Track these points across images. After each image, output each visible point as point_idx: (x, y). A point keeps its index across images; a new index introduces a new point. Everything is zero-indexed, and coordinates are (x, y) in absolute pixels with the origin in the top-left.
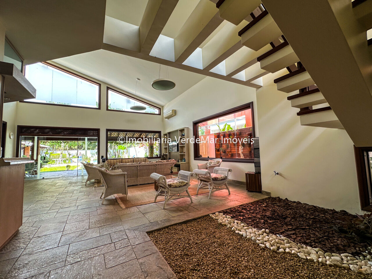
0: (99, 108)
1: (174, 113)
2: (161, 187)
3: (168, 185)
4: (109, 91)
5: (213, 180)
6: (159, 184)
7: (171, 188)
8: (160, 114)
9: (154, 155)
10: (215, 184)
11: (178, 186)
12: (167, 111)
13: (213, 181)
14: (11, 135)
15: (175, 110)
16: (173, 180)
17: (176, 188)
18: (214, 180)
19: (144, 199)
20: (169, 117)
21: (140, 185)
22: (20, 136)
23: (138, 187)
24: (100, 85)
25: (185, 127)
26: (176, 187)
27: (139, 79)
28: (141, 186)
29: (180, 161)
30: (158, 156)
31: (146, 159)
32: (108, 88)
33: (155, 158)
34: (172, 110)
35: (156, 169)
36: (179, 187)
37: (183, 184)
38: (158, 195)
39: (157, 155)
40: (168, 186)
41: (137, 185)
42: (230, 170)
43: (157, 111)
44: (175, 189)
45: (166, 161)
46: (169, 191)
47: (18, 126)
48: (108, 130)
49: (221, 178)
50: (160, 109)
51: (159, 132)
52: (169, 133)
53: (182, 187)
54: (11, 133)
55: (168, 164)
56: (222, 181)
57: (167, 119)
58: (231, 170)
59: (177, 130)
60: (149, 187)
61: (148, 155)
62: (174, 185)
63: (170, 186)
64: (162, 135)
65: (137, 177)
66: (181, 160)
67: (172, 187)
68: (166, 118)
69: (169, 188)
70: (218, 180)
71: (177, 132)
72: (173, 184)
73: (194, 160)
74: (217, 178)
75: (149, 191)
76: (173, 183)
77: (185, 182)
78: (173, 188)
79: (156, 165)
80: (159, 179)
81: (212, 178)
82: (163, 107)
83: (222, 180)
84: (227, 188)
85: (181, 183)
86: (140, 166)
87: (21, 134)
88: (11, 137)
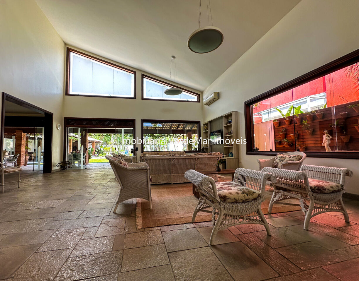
0: (135, 98)
1: (217, 96)
2: (203, 195)
3: (220, 197)
4: (144, 78)
5: (312, 191)
6: (200, 191)
7: (226, 204)
8: (199, 101)
9: (192, 150)
10: (317, 200)
11: (241, 201)
12: (207, 97)
13: (314, 194)
14: (58, 126)
15: (218, 92)
16: (226, 186)
17: (236, 205)
18: (317, 193)
19: (175, 212)
20: (210, 103)
21: (174, 184)
22: (67, 128)
23: (171, 188)
24: (135, 73)
25: (233, 111)
26: (236, 202)
27: (174, 57)
28: (176, 186)
29: (225, 155)
30: (198, 150)
31: (183, 153)
32: (143, 76)
33: (193, 152)
34: (214, 93)
35: (195, 164)
36: (244, 202)
37: (250, 197)
38: (200, 210)
39: (196, 149)
40: (218, 199)
41: (170, 184)
42: (350, 172)
43: (195, 98)
44: (234, 206)
45: (209, 154)
46: (222, 209)
47: (65, 118)
48: (143, 121)
49: (332, 189)
50: (199, 95)
51: (198, 123)
52: (210, 122)
53: (249, 202)
54: (58, 124)
55: (211, 158)
56: (333, 195)
57: (207, 106)
58: (352, 172)
59: (221, 117)
60: (185, 189)
61: (186, 149)
62: (232, 197)
63: (224, 198)
64: (202, 125)
65: (171, 174)
66: (227, 155)
67: (229, 201)
68: (206, 104)
69: (222, 203)
70: (326, 192)
71: (221, 120)
72: (229, 196)
73: (247, 154)
74: (323, 187)
75: (184, 196)
76: (231, 193)
77: (254, 193)
78: (231, 205)
79: (195, 158)
80: (201, 183)
81: (311, 187)
82: (202, 92)
83: (333, 192)
84: (342, 210)
85: (246, 195)
86: (174, 159)
87: (67, 126)
88: (59, 128)
